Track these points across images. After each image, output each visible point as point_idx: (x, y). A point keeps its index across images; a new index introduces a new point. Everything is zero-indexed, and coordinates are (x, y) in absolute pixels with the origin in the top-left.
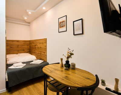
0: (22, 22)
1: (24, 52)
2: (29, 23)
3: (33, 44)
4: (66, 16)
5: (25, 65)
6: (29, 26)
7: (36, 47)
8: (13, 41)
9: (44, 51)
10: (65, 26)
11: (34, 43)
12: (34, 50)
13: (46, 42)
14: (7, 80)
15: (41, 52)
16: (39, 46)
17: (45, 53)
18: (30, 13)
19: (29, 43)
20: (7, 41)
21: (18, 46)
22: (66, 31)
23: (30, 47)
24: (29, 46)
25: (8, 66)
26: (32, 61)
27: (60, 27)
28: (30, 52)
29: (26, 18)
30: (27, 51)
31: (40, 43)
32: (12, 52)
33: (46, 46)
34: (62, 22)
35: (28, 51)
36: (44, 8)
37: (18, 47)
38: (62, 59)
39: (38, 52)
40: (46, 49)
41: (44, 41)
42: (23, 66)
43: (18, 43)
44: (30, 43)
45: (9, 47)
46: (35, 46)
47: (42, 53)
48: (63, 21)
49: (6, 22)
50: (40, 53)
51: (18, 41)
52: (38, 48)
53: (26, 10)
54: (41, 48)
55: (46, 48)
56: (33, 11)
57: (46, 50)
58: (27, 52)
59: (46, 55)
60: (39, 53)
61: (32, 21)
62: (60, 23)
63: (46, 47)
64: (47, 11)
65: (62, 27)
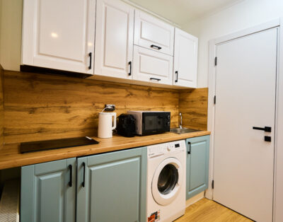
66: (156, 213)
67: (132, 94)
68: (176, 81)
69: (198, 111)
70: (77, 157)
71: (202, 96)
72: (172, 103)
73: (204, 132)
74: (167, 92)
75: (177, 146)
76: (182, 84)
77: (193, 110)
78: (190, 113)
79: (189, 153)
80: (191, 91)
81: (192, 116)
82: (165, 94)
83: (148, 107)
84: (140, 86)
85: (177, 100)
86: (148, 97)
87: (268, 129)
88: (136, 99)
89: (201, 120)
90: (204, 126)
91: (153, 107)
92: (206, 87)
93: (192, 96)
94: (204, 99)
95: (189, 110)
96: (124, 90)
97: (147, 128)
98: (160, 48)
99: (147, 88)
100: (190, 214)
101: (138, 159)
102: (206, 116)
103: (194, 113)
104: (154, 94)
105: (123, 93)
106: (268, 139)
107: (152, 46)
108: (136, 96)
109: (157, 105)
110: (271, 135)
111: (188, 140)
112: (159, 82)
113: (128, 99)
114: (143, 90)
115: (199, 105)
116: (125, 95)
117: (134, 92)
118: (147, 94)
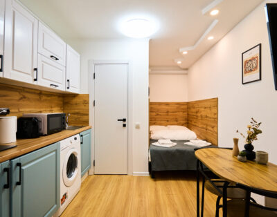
0: (174, 70)
1: (178, 124)
2: (187, 69)
3: (193, 110)
4: (260, 45)
5: (175, 144)
6: (186, 74)
7: (199, 114)
8: (160, 104)
9: (213, 124)
10: (256, 68)
11: (194, 108)
12: (195, 120)
13: (217, 106)
14: (150, 160)
15: (207, 125)
16: (203, 113)
17: (215, 129)
18: (185, 53)
19: (186, 107)
20: (151, 104)
21: (168, 112)
22: (260, 79)
23: (188, 114)
24: (186, 113)
25: (151, 141)
26: (189, 141)
27: (246, 72)
28: (188, 124)
29: (179, 62)
30: (182, 122)
31: (205, 108)
32: (158, 122)
33: (216, 114)
34: (250, 60)
35: (184, 122)
36: (211, 38)
37: (167, 115)
38: (236, 141)
39: (200, 126)
40: (216, 120)
41: (213, 104)
42: (171, 145)
43: (167, 107)
44: (188, 108)
45: (154, 114)
46: (197, 112)
47: (210, 128)
48: (254, 59)
49: (150, 74)
50: (205, 126)
51: (167, 104)
52: (202, 116)
53: (178, 50)
54: (206, 117)
55: (217, 118)
56: (190, 48)
57: (217, 122)
58: (182, 125)
59: (217, 133)
60: (203, 128)
61: (192, 65)
62: (247, 62)
63: (216, 116)
64: (218, 42)
65: (251, 71)
66: (65, 194)
67: (25, 97)
68: (68, 88)
69: (81, 111)
70: (10, 160)
71: (85, 100)
72: (58, 105)
73: (87, 128)
74: (55, 95)
75: (76, 139)
76: (71, 90)
77: (77, 111)
78: (74, 114)
79: (82, 143)
80: (75, 95)
81: (76, 116)
82: (53, 98)
83: (39, 110)
84: (32, 89)
85: (62, 103)
86: (39, 100)
87: (124, 120)
88: (28, 103)
89: (84, 118)
90: (86, 123)
91: (44, 109)
92: (87, 93)
93: (76, 100)
94: (86, 103)
95: (73, 111)
96: (17, 93)
97: (50, 129)
98: (57, 59)
99: (38, 92)
100: (83, 188)
101: (54, 153)
102: (88, 115)
103: (78, 113)
104: (44, 98)
105: (15, 96)
106: (124, 125)
107: (52, 56)
108: (29, 99)
109: (48, 107)
110: (126, 123)
111: (81, 134)
112: (57, 88)
113: (21, 102)
114: (35, 93)
115: (82, 107)
116: (17, 98)
117: (27, 95)
118: (38, 97)
